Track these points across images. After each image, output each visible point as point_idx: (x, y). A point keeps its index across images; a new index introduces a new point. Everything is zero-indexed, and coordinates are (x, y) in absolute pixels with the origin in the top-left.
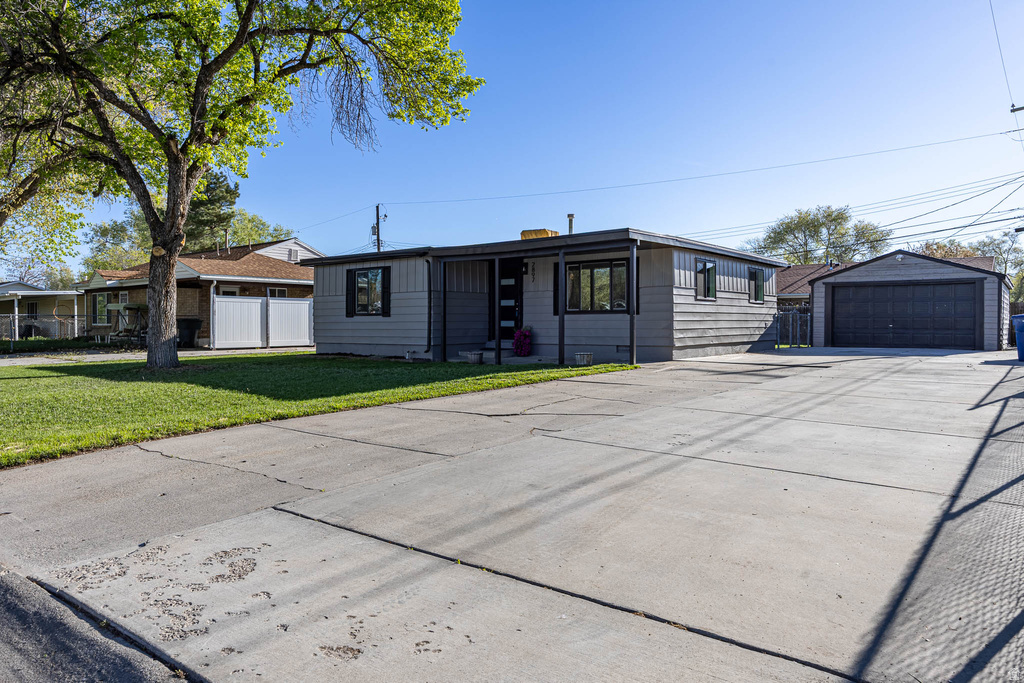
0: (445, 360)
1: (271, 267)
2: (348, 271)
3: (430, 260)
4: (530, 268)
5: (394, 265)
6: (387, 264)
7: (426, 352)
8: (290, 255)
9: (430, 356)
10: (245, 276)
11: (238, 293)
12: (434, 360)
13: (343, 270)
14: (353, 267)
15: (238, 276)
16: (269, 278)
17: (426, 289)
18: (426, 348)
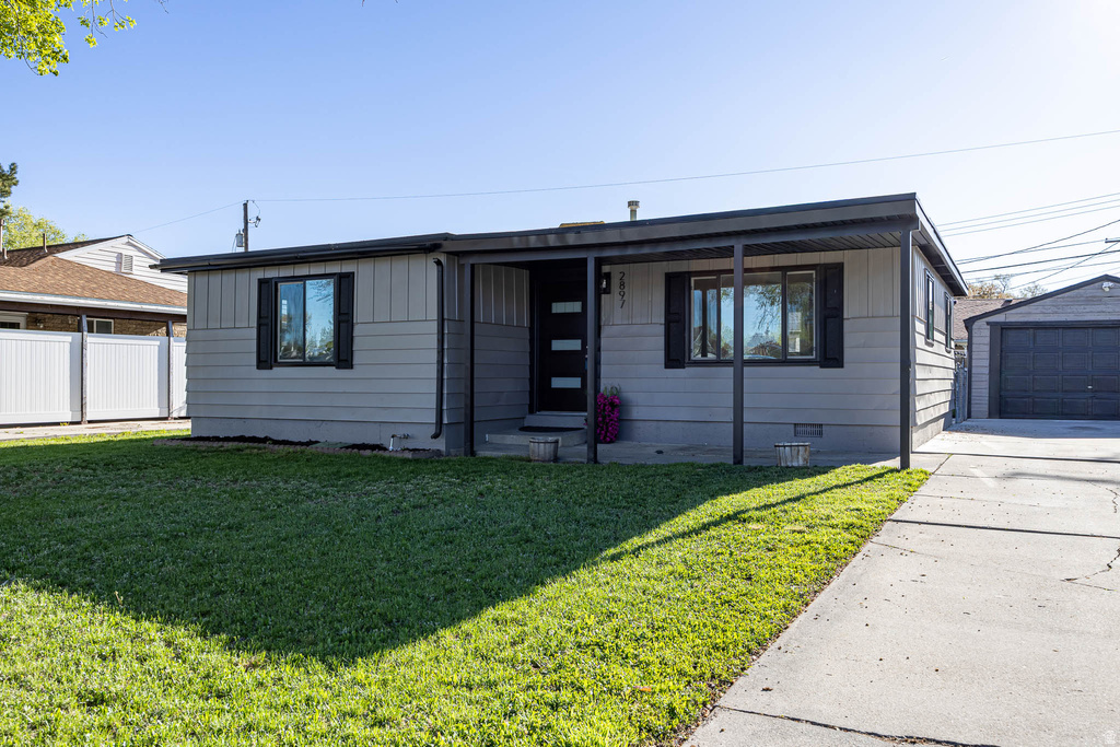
0: (473, 453)
1: (88, 281)
2: (261, 282)
3: (443, 259)
4: (615, 282)
5: (363, 271)
6: (346, 267)
7: (435, 436)
8: (119, 263)
9: (440, 445)
10: (40, 293)
11: (22, 324)
12: (448, 454)
13: (249, 281)
14: (271, 273)
15: (27, 292)
16: (86, 298)
17: (433, 314)
18: (432, 430)
